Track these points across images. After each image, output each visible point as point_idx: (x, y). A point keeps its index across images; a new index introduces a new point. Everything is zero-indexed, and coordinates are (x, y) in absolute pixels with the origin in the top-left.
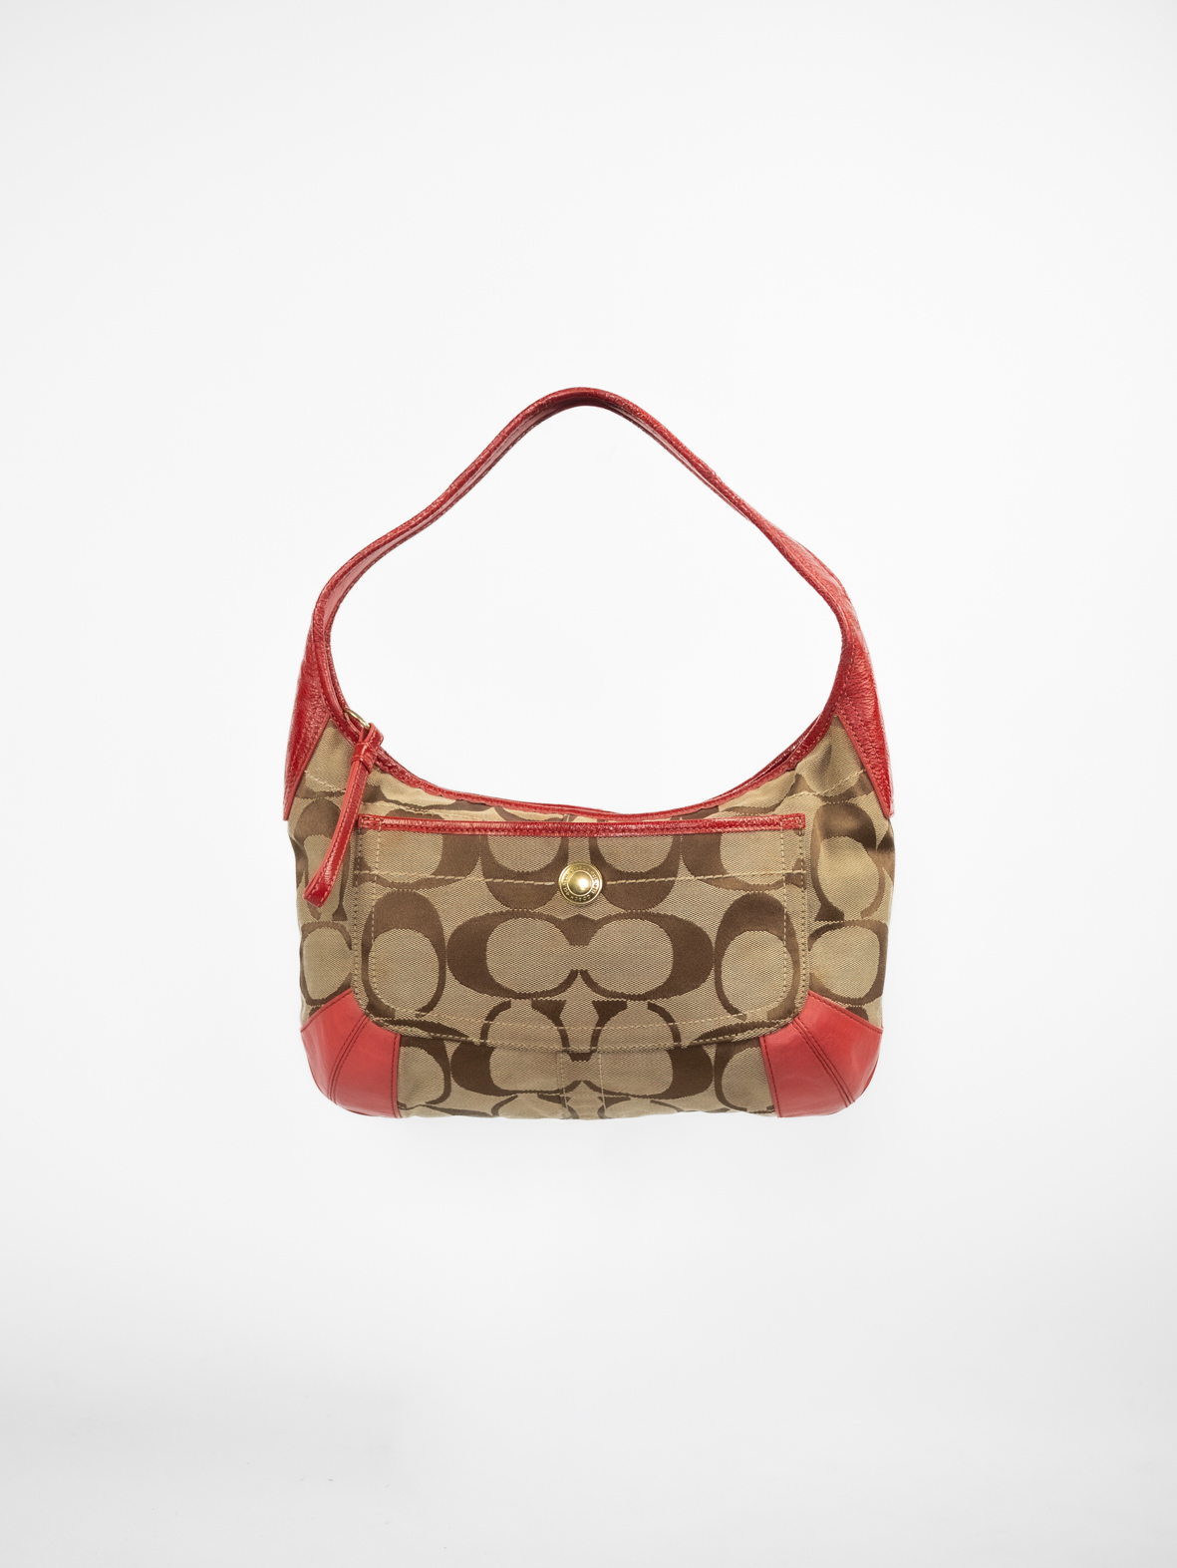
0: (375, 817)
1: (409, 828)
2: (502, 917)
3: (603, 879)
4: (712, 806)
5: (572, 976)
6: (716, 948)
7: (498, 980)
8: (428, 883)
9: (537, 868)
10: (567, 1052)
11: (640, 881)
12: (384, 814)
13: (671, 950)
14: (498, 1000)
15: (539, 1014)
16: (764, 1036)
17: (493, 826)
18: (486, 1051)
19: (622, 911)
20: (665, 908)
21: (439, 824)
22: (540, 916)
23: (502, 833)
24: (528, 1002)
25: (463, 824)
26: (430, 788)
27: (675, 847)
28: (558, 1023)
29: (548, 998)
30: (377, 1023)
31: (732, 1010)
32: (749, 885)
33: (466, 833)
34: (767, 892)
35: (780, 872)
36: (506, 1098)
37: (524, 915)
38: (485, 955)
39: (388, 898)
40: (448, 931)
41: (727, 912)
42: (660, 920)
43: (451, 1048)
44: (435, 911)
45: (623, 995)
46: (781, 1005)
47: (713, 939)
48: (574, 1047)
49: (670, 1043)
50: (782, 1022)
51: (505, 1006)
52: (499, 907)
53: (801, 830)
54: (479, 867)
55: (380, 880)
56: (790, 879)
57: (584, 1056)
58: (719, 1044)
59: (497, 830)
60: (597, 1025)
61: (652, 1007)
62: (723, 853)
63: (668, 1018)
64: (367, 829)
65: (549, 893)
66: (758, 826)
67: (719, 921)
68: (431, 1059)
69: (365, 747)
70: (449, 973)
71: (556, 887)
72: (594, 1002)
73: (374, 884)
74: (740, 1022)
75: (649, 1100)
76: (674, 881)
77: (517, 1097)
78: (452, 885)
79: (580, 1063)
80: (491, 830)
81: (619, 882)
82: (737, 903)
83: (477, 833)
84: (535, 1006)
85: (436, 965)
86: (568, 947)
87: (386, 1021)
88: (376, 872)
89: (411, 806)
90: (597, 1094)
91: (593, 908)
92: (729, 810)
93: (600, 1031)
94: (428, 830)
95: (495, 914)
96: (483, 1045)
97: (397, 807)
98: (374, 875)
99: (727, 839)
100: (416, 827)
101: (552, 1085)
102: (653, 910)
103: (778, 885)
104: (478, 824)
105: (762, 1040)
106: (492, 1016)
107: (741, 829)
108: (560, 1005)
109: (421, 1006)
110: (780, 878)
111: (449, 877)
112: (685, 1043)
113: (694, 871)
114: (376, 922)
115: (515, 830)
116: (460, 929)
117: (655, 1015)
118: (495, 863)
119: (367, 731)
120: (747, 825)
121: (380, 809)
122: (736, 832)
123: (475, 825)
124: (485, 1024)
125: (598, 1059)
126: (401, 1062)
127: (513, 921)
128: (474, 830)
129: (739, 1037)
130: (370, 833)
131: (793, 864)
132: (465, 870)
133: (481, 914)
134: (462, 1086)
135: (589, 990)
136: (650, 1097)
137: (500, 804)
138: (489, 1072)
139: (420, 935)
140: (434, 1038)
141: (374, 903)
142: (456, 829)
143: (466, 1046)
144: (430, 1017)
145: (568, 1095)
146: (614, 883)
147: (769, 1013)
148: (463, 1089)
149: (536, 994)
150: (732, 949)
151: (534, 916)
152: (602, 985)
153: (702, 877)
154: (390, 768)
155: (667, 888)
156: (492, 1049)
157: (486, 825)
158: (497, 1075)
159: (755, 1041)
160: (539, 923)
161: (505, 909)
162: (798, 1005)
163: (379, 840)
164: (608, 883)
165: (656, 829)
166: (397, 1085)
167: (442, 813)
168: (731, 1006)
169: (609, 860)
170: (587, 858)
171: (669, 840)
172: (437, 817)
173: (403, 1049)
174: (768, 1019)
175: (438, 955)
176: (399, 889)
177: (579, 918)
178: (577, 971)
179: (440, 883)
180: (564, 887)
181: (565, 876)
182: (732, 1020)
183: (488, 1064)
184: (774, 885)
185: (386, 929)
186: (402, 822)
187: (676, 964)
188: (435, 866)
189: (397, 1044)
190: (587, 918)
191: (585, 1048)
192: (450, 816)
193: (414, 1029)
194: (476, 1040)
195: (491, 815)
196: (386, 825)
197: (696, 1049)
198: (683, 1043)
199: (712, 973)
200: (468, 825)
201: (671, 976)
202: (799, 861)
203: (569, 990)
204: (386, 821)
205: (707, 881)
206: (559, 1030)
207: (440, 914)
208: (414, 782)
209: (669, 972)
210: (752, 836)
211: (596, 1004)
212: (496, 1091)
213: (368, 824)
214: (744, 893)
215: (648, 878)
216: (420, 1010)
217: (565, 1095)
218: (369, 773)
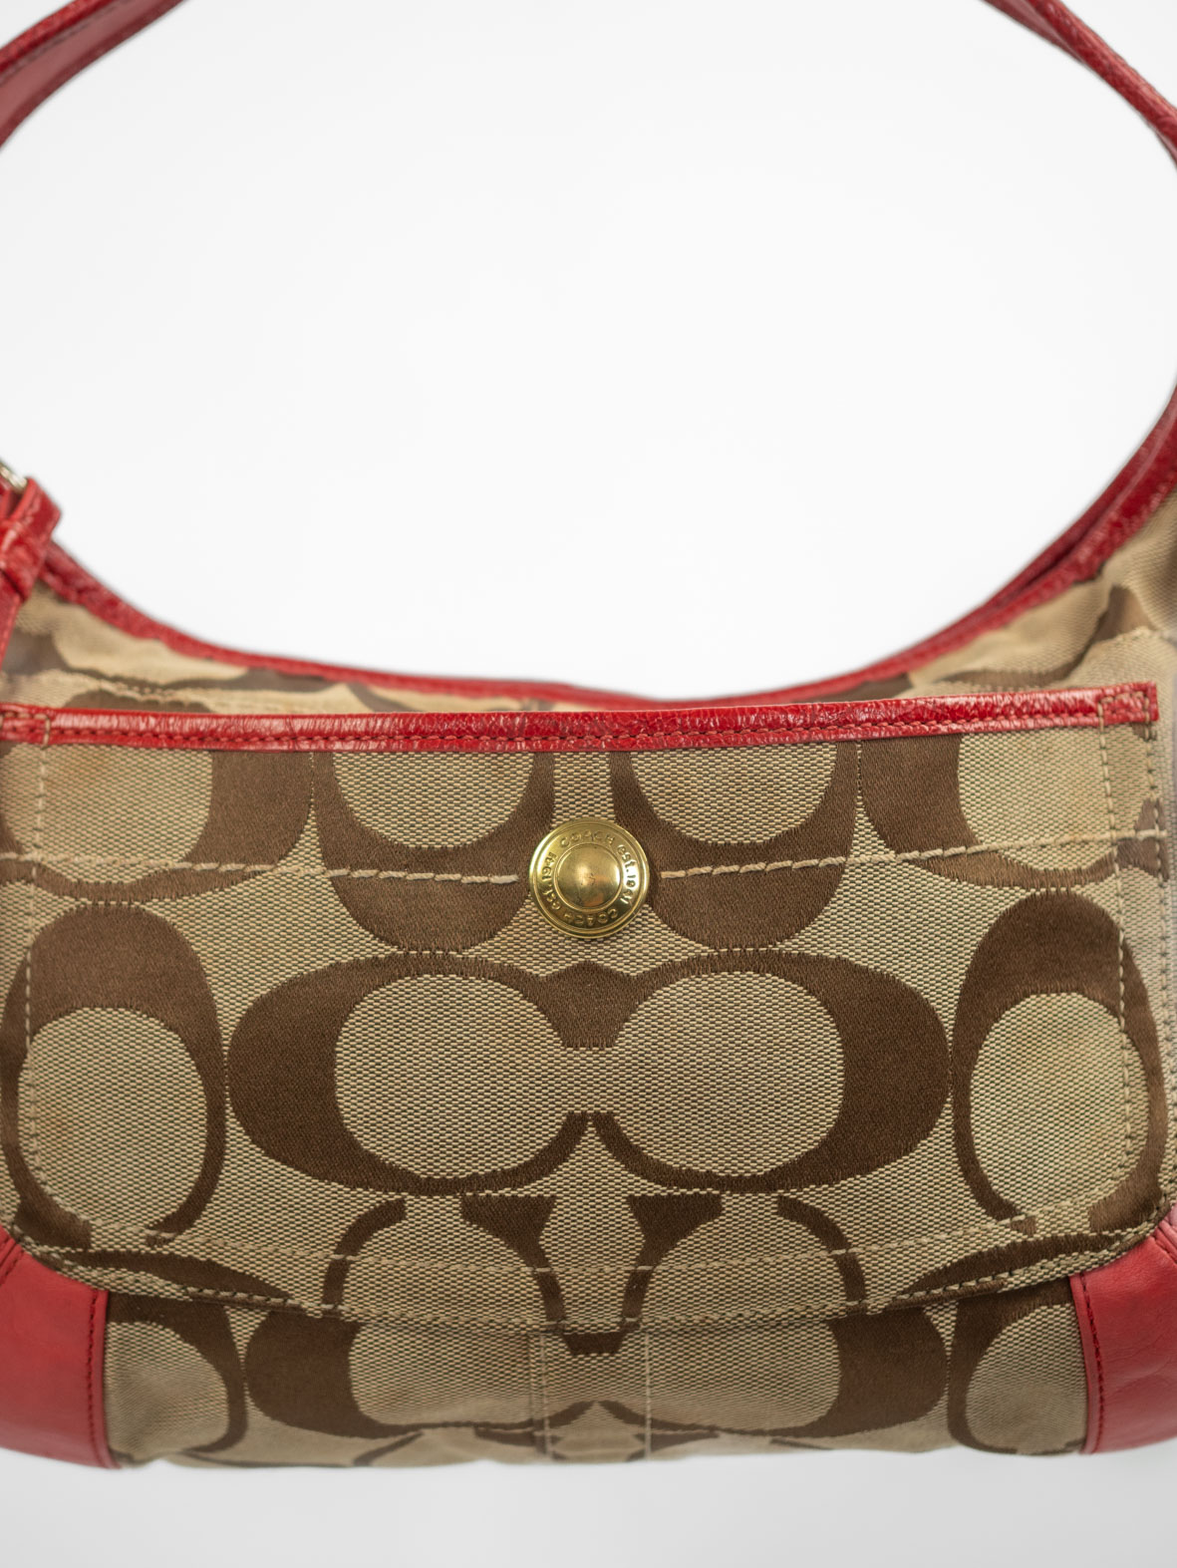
0: (33, 710)
1: (121, 737)
2: (378, 972)
3: (651, 863)
4: (893, 671)
5: (573, 1128)
6: (956, 1042)
7: (369, 1144)
8: (174, 883)
9: (469, 838)
10: (556, 1331)
11: (751, 867)
12: (57, 702)
13: (837, 1055)
14: (369, 1199)
15: (483, 1236)
16: (1082, 1274)
17: (347, 726)
18: (339, 1333)
19: (705, 951)
20: (817, 940)
21: (202, 724)
22: (481, 969)
23: (373, 745)
24: (451, 1203)
25: (266, 723)
26: (181, 642)
27: (843, 769)
28: (534, 1255)
29: (507, 1192)
30: (44, 1260)
31: (999, 1208)
32: (1033, 873)
33: (275, 746)
34: (1077, 890)
35: (1101, 837)
36: (391, 1440)
37: (439, 967)
38: (332, 1076)
39: (66, 925)
40: (229, 1013)
41: (981, 947)
42: (804, 971)
43: (244, 1326)
44: (194, 960)
45: (709, 1179)
46: (1122, 1190)
47: (948, 1019)
48: (578, 1319)
49: (837, 1303)
50: (1130, 1234)
51: (390, 1214)
52: (368, 947)
53: (1149, 725)
54: (309, 837)
55: (48, 879)
56: (1129, 854)
57: (606, 1343)
58: (966, 1302)
59: (358, 737)
60: (641, 1261)
61: (791, 1210)
62: (966, 789)
63: (828, 1232)
64: (13, 743)
65: (499, 909)
66: (1045, 714)
67: (962, 969)
68: (190, 1354)
69: (11, 535)
70: (233, 1125)
71: (521, 890)
72: (631, 1200)
73: (31, 888)
74: (1018, 1237)
75: (768, 1439)
76: (842, 866)
77: (419, 1435)
78: (239, 888)
79: (594, 1361)
80: (342, 737)
81: (696, 870)
82: (1007, 918)
83: (305, 745)
84: (472, 1213)
85: (200, 1105)
86: (560, 1052)
87: (67, 1256)
88: (34, 855)
89: (131, 682)
90: (635, 1429)
91: (626, 944)
92: (953, 679)
93: (647, 1276)
94: (172, 741)
95: (356, 965)
96: (332, 1317)
97: (92, 685)
98: (30, 864)
99: (976, 750)
100: (140, 734)
101: (514, 1410)
102: (788, 946)
103: (1101, 870)
104: (306, 724)
105: (1076, 1284)
106: (356, 1237)
107: (1006, 724)
108: (541, 1209)
109: (159, 1216)
110: (1105, 851)
111: (232, 867)
112: (877, 1301)
113: (894, 836)
114: (36, 988)
115: (408, 735)
116: (262, 1006)
117: (798, 1231)
118: (353, 825)
119: (17, 497)
120: (1019, 714)
121: (51, 690)
122: (996, 731)
123: (298, 725)
124: (334, 1263)
125: (642, 1349)
126: (110, 1360)
127: (405, 982)
128: (294, 737)
129: (1019, 1278)
130: (22, 752)
131: (1135, 812)
132: (275, 846)
133: (321, 965)
134: (274, 1417)
135: (618, 1167)
136: (773, 1433)
137: (360, 678)
138: (347, 1386)
139: (154, 1024)
140: (198, 1300)
141: (30, 939)
142: (247, 737)
143: (283, 1320)
144: (185, 1245)
145: (557, 1432)
146: (681, 874)
147: (1093, 1212)
148: (277, 1424)
149: (474, 1182)
150: (995, 1044)
151: (465, 969)
152: (654, 1153)
153: (915, 854)
154: (80, 591)
155: (824, 886)
156: (355, 1328)
157: (327, 726)
158: (368, 1391)
159: (1059, 1290)
160: (477, 986)
161: (385, 950)
162: (1166, 1188)
163: (43, 770)
164: (665, 875)
165: (790, 726)
166: (104, 1413)
167: (212, 700)
168: (995, 1196)
169: (664, 811)
170: (606, 812)
171: (826, 757)
172: (198, 709)
173: (115, 1330)
174: (1093, 1228)
175: (204, 1077)
176: (96, 898)
177: (588, 970)
178: (584, 1117)
179: (208, 881)
180: (543, 888)
181: (545, 859)
182: (999, 1234)
183: (345, 1365)
184: (1092, 870)
185: (61, 1007)
186: (103, 722)
187: (850, 1091)
188: (192, 838)
189: (100, 1313)
190: (609, 973)
191: (608, 1319)
192: (234, 704)
193: (143, 1276)
194: (312, 1304)
195: (339, 699)
196: (62, 731)
197: (907, 1317)
198: (870, 1302)
199: (947, 1110)
200: (279, 726)
201: (838, 1122)
202: (1150, 806)
203: (564, 1167)
204: (65, 721)
205: (927, 865)
206: (535, 1276)
207: (209, 966)
208: (138, 625)
209: (833, 1113)
210: (1032, 741)
211: (638, 1205)
212: (368, 1428)
213: (14, 730)
214: (1022, 894)
215: (769, 861)
216: (160, 1226)
217: (548, 1432)
218: (24, 598)
